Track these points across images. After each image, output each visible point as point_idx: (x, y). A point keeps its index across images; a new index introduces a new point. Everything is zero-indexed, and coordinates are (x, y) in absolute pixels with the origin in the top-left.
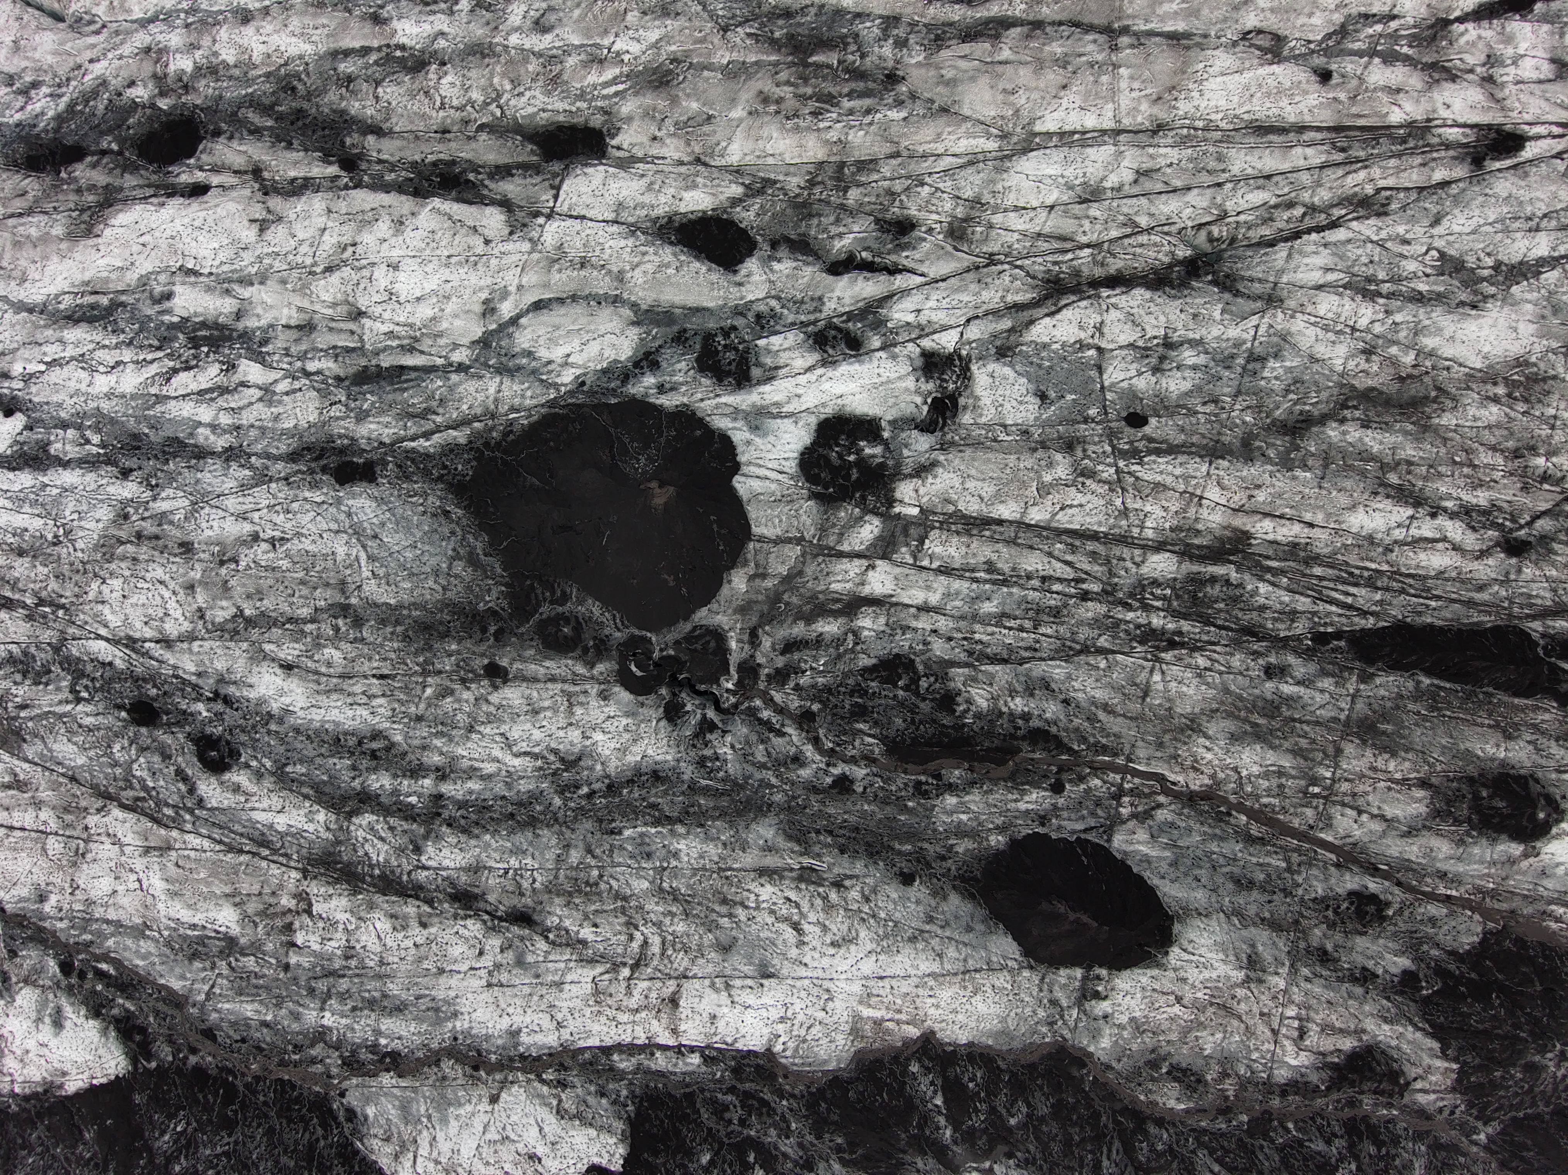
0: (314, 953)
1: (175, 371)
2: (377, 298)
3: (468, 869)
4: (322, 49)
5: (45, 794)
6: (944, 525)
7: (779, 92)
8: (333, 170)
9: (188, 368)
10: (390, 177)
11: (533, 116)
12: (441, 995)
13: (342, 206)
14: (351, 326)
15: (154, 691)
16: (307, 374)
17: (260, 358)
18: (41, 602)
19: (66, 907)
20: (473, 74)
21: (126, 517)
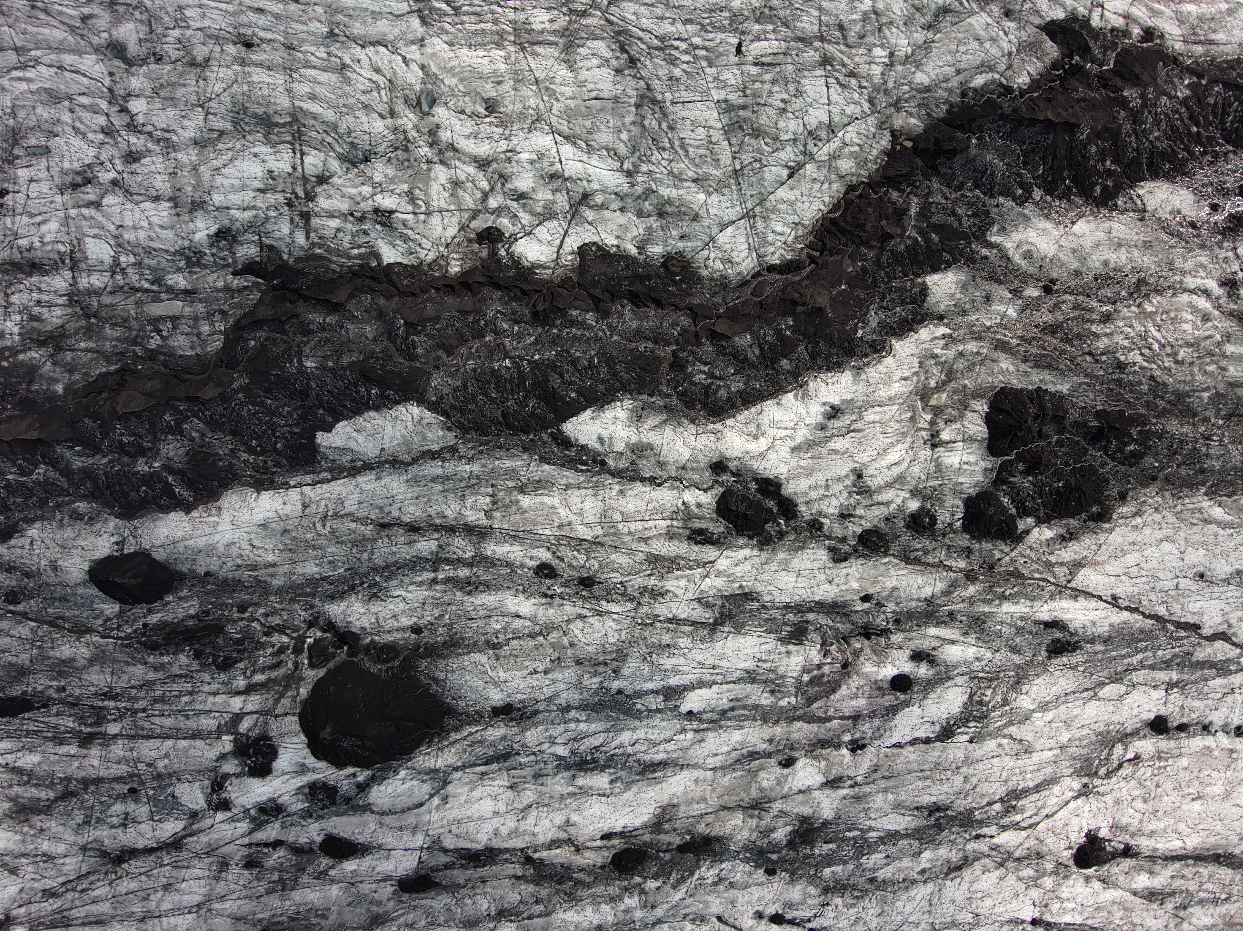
0: (480, 494)
1: (601, 745)
2: (503, 796)
3: (415, 542)
4: (554, 915)
5: (627, 538)
6: (210, 733)
7: (318, 920)
8: (536, 856)
9: (595, 748)
10: (507, 856)
11: (438, 895)
12: (415, 489)
13: (528, 838)
14: (515, 780)
15: (584, 593)
16: (534, 754)
17: (560, 758)
18: (651, 625)
19: (607, 490)
20: (472, 912)
21: (614, 671)
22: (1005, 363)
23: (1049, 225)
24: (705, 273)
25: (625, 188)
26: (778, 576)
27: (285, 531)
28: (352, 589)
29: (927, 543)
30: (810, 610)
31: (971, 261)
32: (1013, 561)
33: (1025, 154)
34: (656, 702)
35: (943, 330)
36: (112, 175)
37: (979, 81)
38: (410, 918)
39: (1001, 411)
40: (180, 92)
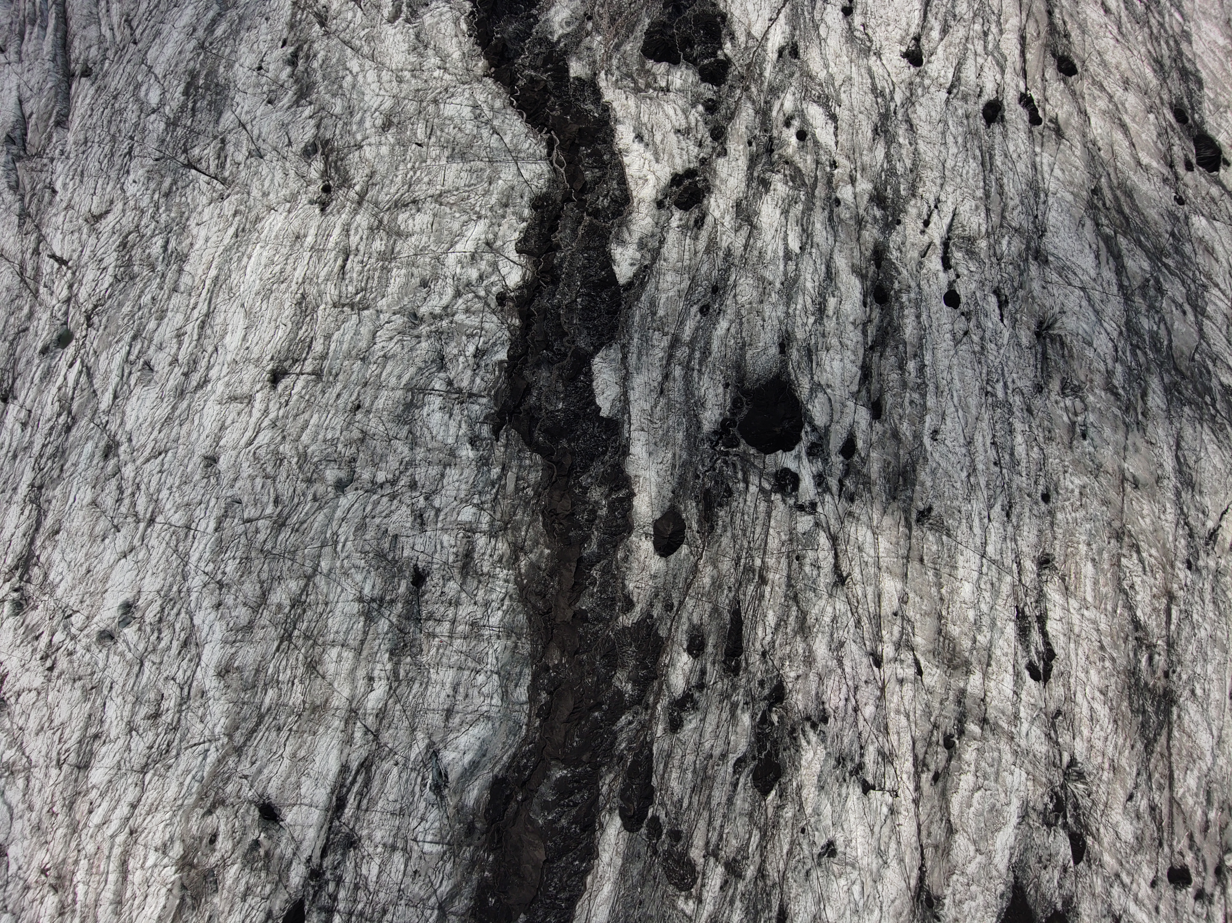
0: (652, 336)
1: (812, 298)
2: (833, 355)
3: (674, 377)
4: (906, 340)
5: (693, 262)
6: (769, 506)
7: (891, 467)
8: (870, 343)
9: (813, 301)
10: (868, 359)
11: (885, 399)
12: (643, 370)
13: (859, 346)
14: (824, 348)
15: (721, 292)
16: (810, 335)
17: (815, 322)
18: (746, 259)
20: (898, 383)
22: (628, 47)
23: (553, 10)
24: (544, 190)
25: (487, 221)
26: (729, 186)
27: (655, 444)
28: (696, 416)
29: (724, 106)
30: (752, 174)
31: (565, 52)
32: (741, 66)
33: (511, 12)
34: (791, 266)
35: (602, 75)
36: (422, 499)
37: (464, 27)
38: (896, 417)
39: (655, 53)
40: (378, 449)
